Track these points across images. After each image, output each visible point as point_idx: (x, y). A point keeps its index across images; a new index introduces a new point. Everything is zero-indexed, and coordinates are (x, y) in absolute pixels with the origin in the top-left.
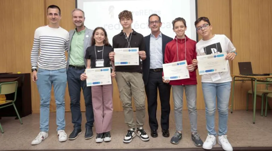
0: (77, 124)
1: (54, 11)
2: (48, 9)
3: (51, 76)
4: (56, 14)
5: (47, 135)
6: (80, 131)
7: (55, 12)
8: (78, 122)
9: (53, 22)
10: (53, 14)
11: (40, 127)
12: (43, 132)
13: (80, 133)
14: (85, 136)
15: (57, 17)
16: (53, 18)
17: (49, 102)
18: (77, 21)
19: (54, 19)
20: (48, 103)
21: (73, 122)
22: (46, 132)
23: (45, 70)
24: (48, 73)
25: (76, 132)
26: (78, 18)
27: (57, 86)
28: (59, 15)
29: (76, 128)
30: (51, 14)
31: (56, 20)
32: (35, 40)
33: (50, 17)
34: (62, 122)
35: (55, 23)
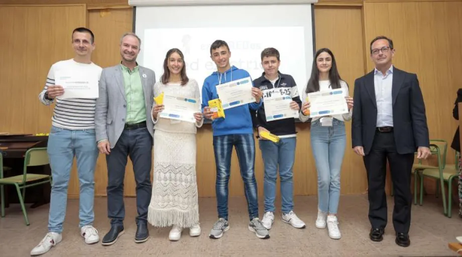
0: (117, 219)
1: (82, 36)
2: (73, 32)
3: (74, 140)
4: (85, 41)
5: (61, 238)
6: (122, 230)
7: (84, 38)
8: (119, 216)
9: (81, 54)
10: (81, 42)
11: (49, 226)
12: (53, 233)
13: (122, 233)
14: (136, 236)
15: (87, 45)
16: (80, 47)
17: (67, 182)
18: (128, 52)
19: (82, 49)
20: (64, 185)
21: (109, 217)
22: (59, 233)
23: (64, 129)
24: (69, 135)
25: (115, 231)
26: (130, 47)
27: (82, 156)
28: (90, 42)
29: (116, 226)
30: (78, 41)
31: (86, 50)
33: (77, 45)
34: (89, 213)
35: (84, 55)
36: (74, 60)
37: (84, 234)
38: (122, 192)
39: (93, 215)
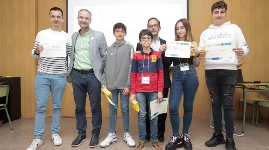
0: (81, 131)
1: (56, 13)
2: (50, 10)
3: (50, 80)
4: (58, 17)
5: (42, 142)
6: (85, 138)
7: (58, 15)
8: (82, 129)
9: (56, 25)
10: (56, 17)
11: (35, 134)
12: (38, 139)
13: (84, 140)
14: (90, 144)
15: (59, 19)
16: (55, 21)
17: (45, 107)
18: (83, 22)
19: (56, 22)
20: (44, 109)
21: (77, 129)
22: (41, 139)
23: (45, 73)
24: (47, 77)
25: (80, 138)
26: (84, 19)
27: (55, 90)
28: (61, 17)
29: (81, 135)
30: (54, 16)
31: (59, 23)
32: (36, 43)
33: (53, 19)
34: (57, 127)
35: (58, 26)
36: (52, 29)
37: (53, 139)
38: (85, 114)
39: (59, 128)
